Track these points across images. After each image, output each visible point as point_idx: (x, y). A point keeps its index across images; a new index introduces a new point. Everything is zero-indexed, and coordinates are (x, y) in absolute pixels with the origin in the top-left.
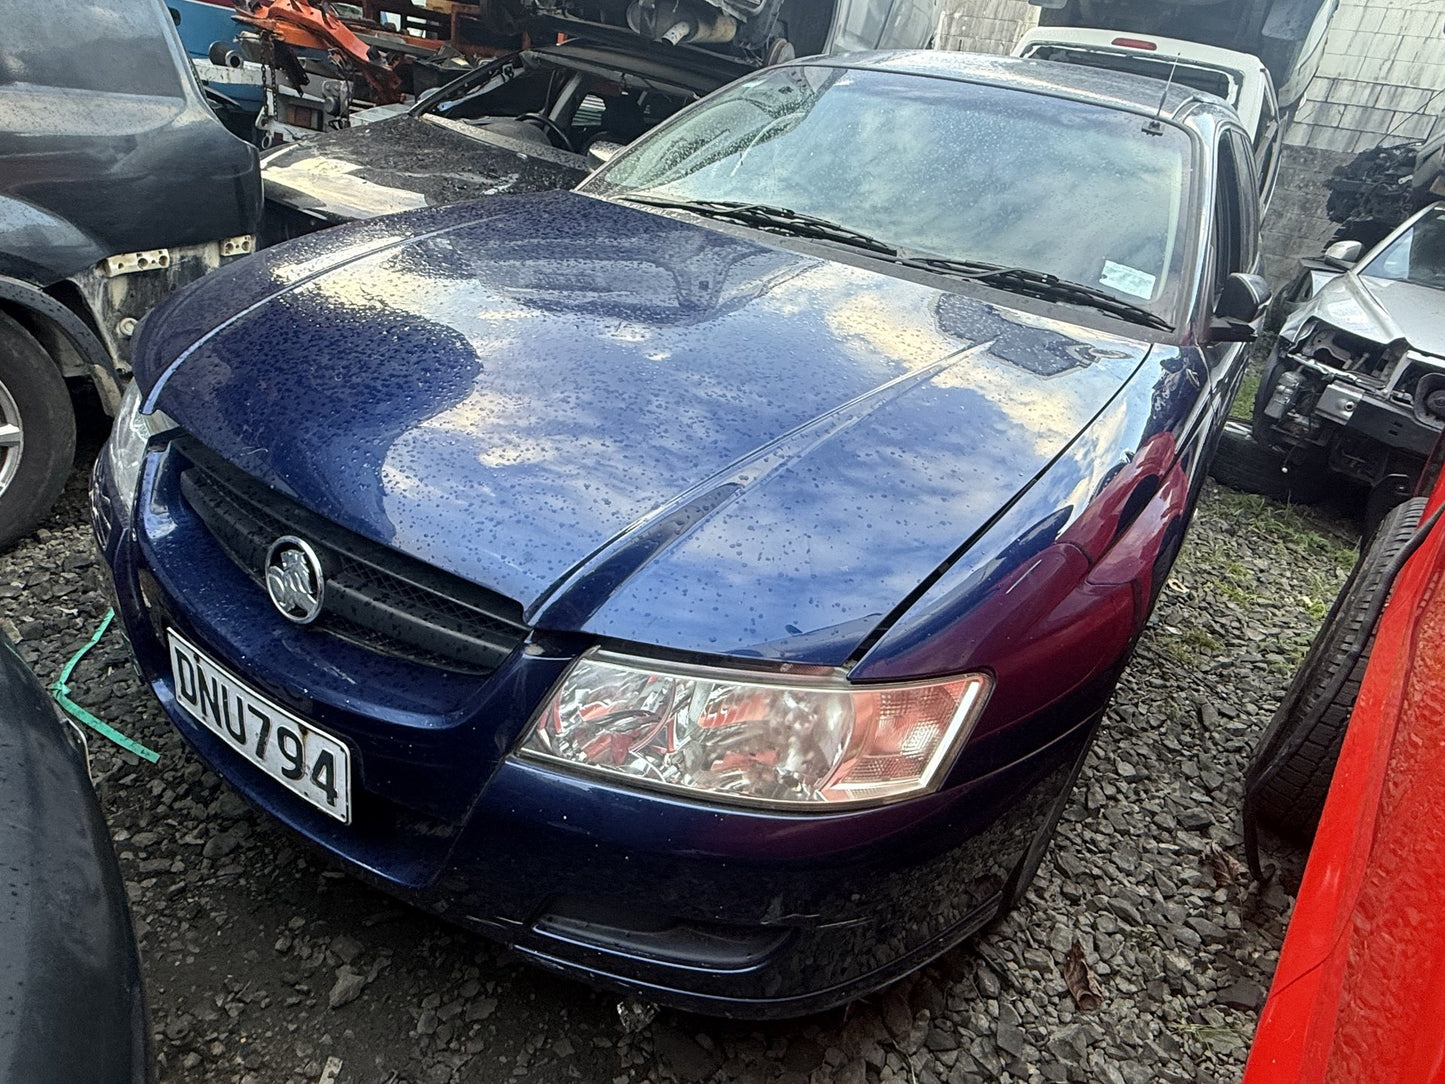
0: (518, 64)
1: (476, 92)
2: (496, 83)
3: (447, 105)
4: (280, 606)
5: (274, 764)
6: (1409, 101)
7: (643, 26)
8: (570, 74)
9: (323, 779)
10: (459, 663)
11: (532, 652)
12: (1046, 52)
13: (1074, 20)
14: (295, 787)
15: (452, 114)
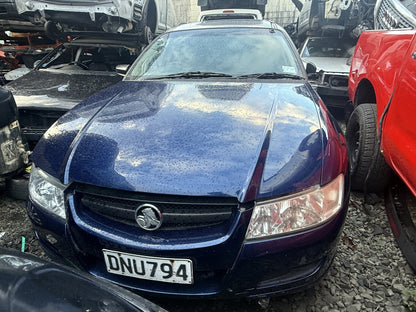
0: (64, 48)
1: (53, 59)
2: (58, 55)
3: (45, 65)
4: (144, 227)
5: (159, 276)
6: (285, 15)
7: (109, 29)
8: (78, 48)
9: (181, 273)
10: (211, 223)
11: (243, 210)
12: (206, 18)
13: (209, 8)
14: (170, 280)
15: (47, 67)
